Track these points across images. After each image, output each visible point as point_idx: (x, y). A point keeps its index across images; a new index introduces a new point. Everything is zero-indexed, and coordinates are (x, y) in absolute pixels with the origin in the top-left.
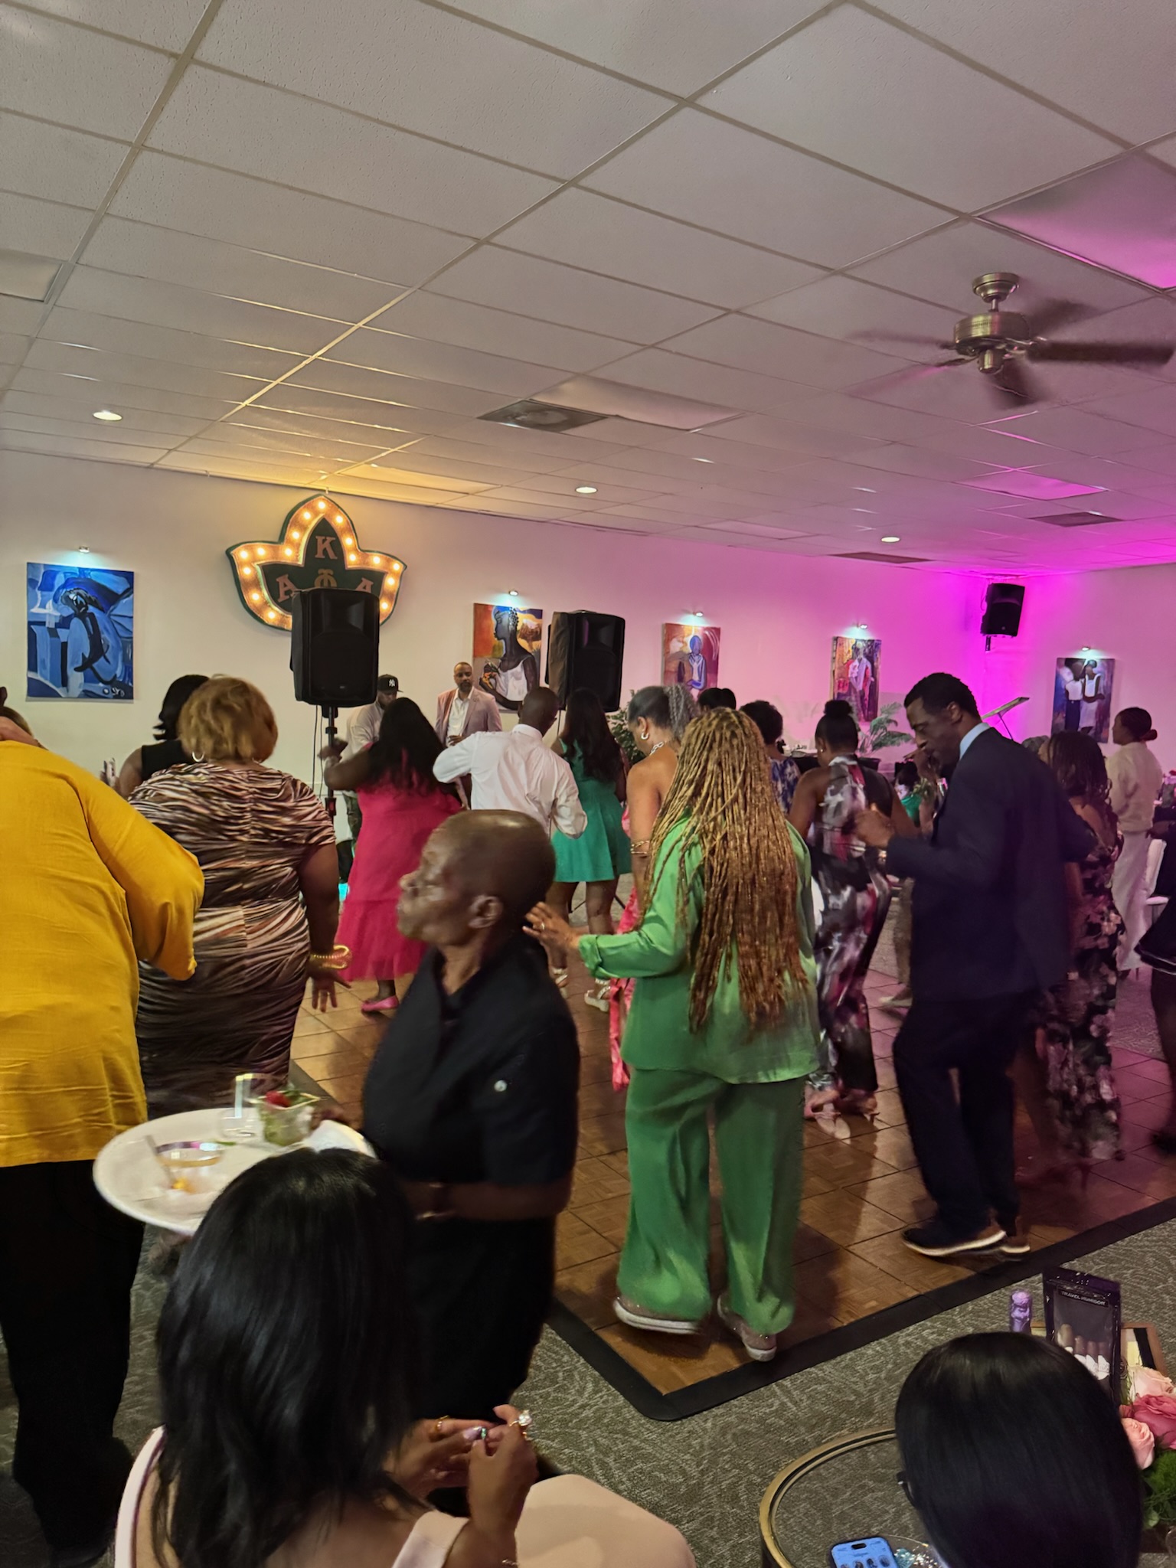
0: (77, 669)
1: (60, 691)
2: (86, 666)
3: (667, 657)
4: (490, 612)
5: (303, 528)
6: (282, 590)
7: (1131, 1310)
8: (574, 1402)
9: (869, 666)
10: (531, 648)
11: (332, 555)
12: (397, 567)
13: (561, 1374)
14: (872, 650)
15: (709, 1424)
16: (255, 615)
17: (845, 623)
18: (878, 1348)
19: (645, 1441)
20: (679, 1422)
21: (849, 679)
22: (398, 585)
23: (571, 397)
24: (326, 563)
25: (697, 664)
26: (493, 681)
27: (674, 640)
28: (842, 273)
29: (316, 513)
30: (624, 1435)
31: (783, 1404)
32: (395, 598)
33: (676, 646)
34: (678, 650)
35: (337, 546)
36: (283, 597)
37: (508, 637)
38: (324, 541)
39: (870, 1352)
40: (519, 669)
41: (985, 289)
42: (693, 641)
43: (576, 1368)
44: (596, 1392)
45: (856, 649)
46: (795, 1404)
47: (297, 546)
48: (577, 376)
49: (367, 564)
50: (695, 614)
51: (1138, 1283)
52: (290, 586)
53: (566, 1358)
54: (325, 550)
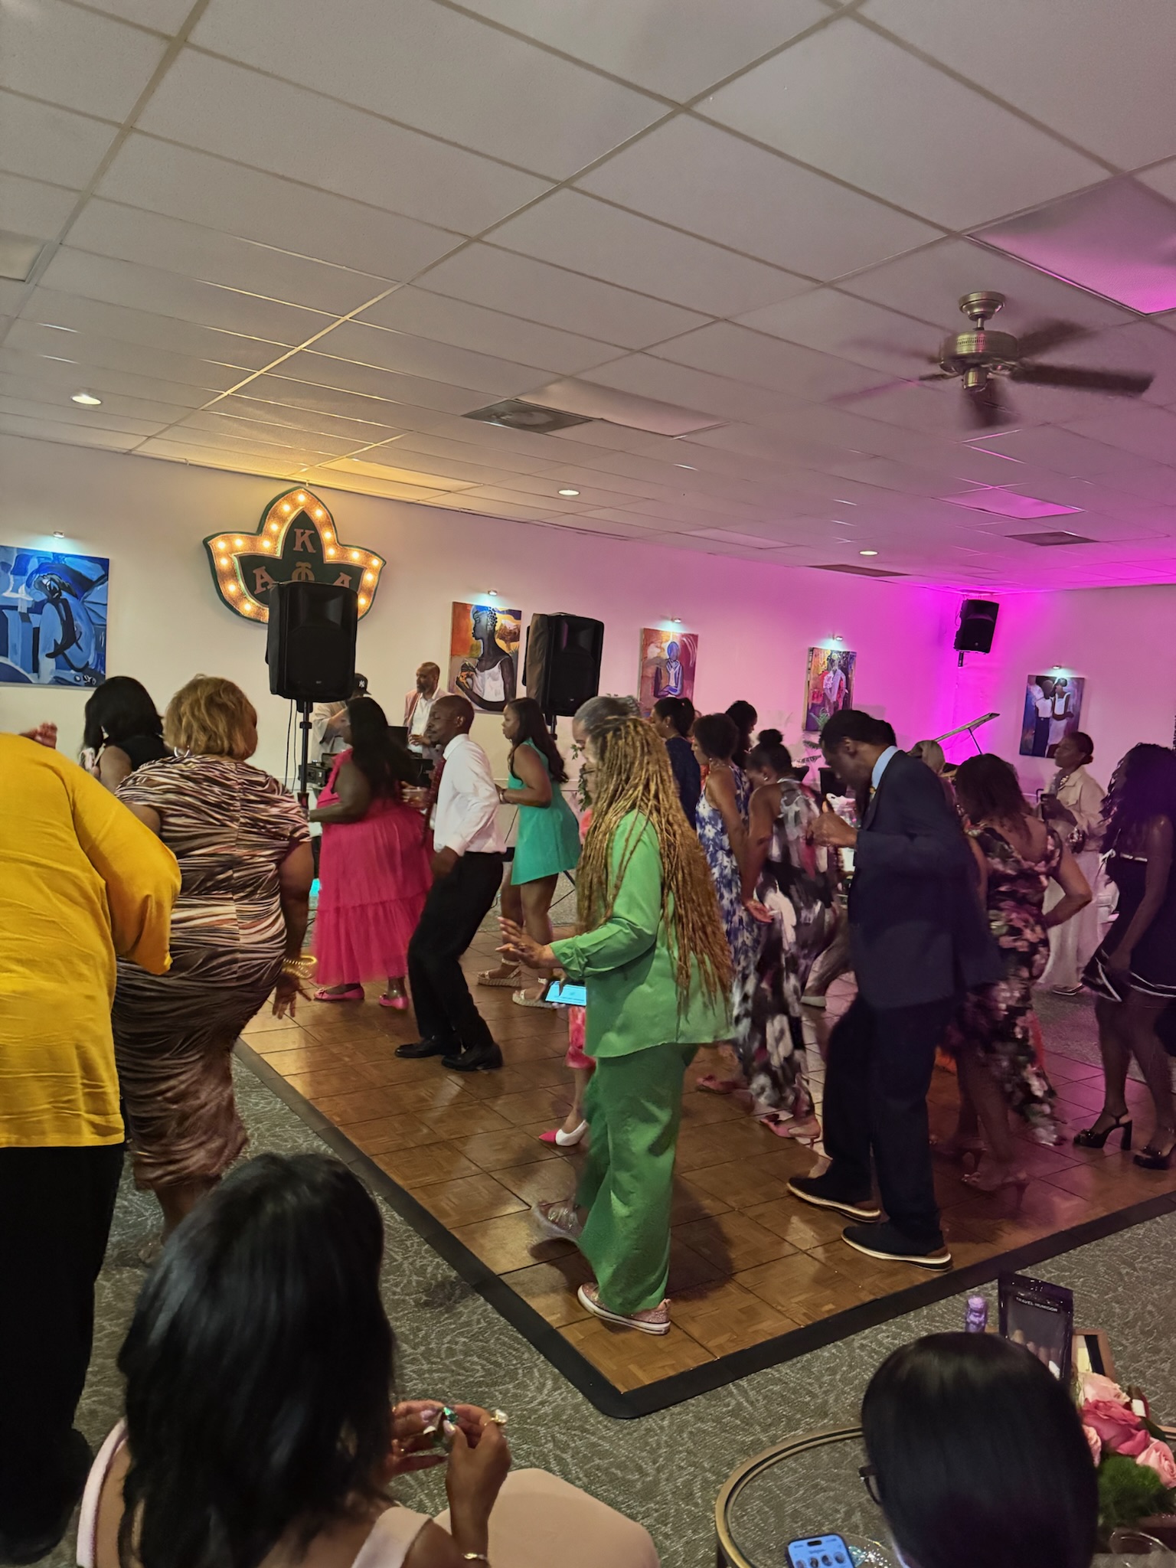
0: (49, 656)
1: (31, 676)
2: (58, 653)
3: (645, 662)
4: (469, 611)
5: (282, 520)
6: (259, 582)
7: (1080, 1318)
8: (533, 1398)
9: (844, 677)
10: (510, 649)
11: (310, 549)
12: (376, 562)
13: (520, 1371)
14: (847, 662)
15: (666, 1423)
16: (231, 606)
17: (821, 635)
18: (834, 1351)
19: (603, 1438)
20: (637, 1420)
21: (823, 690)
22: (376, 581)
23: (558, 399)
24: (304, 556)
25: (674, 671)
26: (469, 680)
27: (652, 645)
28: (830, 285)
29: (295, 505)
30: (582, 1432)
31: (739, 1404)
32: (373, 594)
33: (653, 652)
34: (656, 655)
35: (316, 539)
36: (259, 589)
37: (486, 637)
38: (303, 534)
39: (826, 1354)
40: (496, 669)
41: (971, 308)
42: (670, 648)
43: (536, 1366)
44: (555, 1389)
45: (831, 661)
46: (752, 1403)
47: (276, 538)
48: (561, 378)
49: (346, 558)
50: (672, 620)
51: (1088, 1292)
52: (267, 578)
53: (526, 1356)
54: (303, 544)
